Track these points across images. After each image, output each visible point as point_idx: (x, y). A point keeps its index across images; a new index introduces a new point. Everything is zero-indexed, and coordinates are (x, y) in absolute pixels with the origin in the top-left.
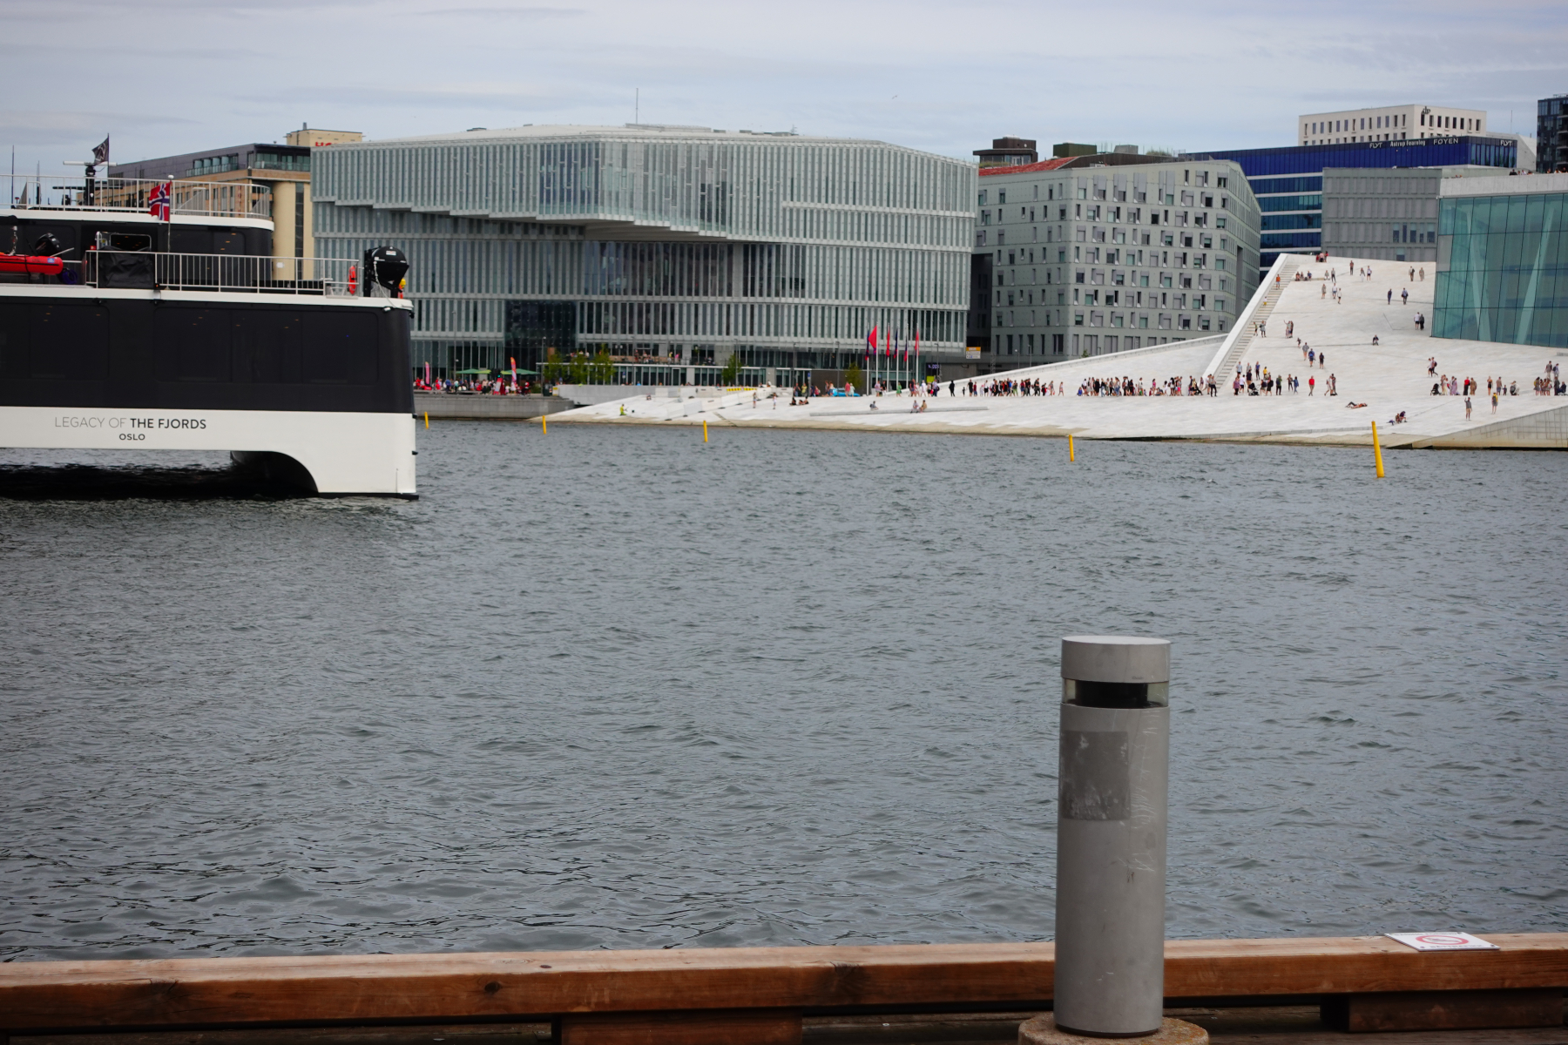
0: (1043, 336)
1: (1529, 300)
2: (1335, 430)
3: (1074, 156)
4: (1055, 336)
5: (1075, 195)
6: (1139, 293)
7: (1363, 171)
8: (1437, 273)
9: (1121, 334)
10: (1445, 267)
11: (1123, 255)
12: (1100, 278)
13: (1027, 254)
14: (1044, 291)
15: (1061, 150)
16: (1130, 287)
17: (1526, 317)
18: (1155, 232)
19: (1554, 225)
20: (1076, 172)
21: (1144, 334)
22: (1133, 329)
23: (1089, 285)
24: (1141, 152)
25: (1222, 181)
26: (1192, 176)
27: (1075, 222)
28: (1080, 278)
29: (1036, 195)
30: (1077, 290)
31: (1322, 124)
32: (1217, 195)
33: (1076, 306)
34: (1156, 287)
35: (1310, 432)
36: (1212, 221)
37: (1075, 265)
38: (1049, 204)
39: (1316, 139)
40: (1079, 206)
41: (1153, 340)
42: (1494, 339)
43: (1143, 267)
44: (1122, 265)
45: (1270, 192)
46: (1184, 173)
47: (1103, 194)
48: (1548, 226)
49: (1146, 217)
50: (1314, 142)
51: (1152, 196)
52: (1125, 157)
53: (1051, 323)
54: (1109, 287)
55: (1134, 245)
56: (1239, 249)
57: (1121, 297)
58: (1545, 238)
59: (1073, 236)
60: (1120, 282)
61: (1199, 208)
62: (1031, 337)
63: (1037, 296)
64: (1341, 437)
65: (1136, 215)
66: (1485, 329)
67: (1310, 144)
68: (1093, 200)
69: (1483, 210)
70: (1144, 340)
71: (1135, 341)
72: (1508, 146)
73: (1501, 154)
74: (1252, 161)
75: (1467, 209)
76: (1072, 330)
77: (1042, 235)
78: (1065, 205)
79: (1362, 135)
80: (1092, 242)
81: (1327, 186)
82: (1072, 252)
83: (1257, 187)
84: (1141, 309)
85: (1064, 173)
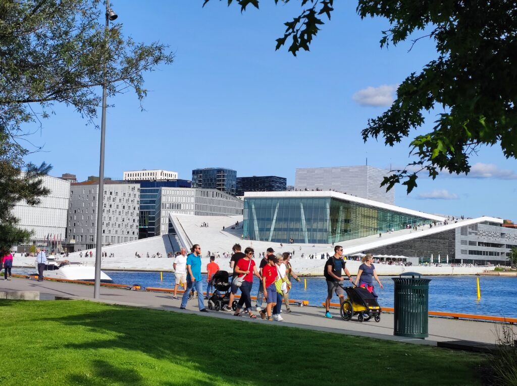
1: (272, 229)
4: (90, 236)
8: (244, 220)
10: (247, 218)
13: (81, 210)
14: (86, 222)
15: (90, 178)
17: (271, 234)
18: (120, 204)
24: (112, 179)
25: (138, 190)
29: (84, 192)
32: (137, 194)
36: (136, 201)
38: (89, 195)
39: (129, 178)
42: (261, 240)
46: (128, 187)
49: (118, 200)
51: (119, 193)
53: (89, 232)
61: (132, 198)
62: (82, 236)
65: (115, 199)
66: (258, 238)
77: (86, 204)
78: (95, 195)
81: (163, 192)
85: (94, 185)
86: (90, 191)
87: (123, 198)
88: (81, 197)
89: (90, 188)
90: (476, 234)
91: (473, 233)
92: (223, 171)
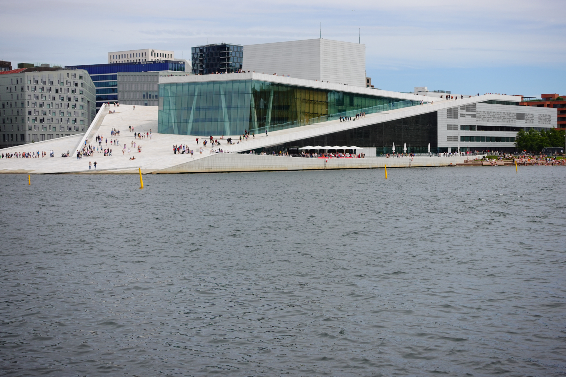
0: (17, 135)
1: (191, 119)
2: (125, 168)
3: (25, 68)
4: (21, 134)
5: (27, 83)
6: (52, 118)
7: (131, 73)
8: (159, 110)
9: (46, 133)
10: (162, 108)
11: (45, 104)
12: (37, 113)
13: (9, 104)
14: (16, 118)
15: (21, 66)
16: (49, 116)
17: (190, 126)
18: (57, 96)
19: (198, 93)
20: (27, 74)
21: (55, 134)
22: (50, 131)
23: (33, 116)
24: (51, 66)
25: (81, 77)
26: (70, 75)
27: (27, 92)
28: (30, 113)
29: (12, 82)
30: (29, 118)
31: (116, 55)
32: (79, 82)
33: (29, 123)
34: (58, 116)
35: (116, 169)
36: (78, 91)
37: (28, 108)
38: (17, 85)
39: (115, 61)
40: (28, 86)
41: (58, 136)
42: (180, 134)
43: (53, 109)
44: (45, 108)
45: (98, 80)
46: (67, 74)
47: (37, 82)
48: (196, 94)
49: (53, 90)
50: (114, 62)
51: (55, 83)
52: (45, 68)
53: (19, 130)
54: (41, 116)
55: (50, 101)
56: (88, 102)
57: (45, 120)
58: (196, 98)
59: (27, 98)
60: (45, 114)
61: (73, 87)
62: (12, 135)
63: (14, 120)
64: (127, 171)
65: (50, 90)
66: (176, 130)
67: (112, 63)
68: (33, 84)
69: (174, 88)
70: (55, 135)
71: (52, 136)
72: (182, 64)
73: (180, 67)
74: (91, 69)
75: (168, 87)
76: (28, 132)
77: (15, 97)
78: (23, 86)
79: (131, 60)
80: (34, 100)
81: (119, 79)
82: (26, 103)
83: (93, 78)
84: (53, 124)
85: (22, 74)
86: (17, 81)
87: (61, 88)
88: (9, 89)
89: (17, 78)
90: (474, 116)
91: (469, 115)
92: (228, 48)
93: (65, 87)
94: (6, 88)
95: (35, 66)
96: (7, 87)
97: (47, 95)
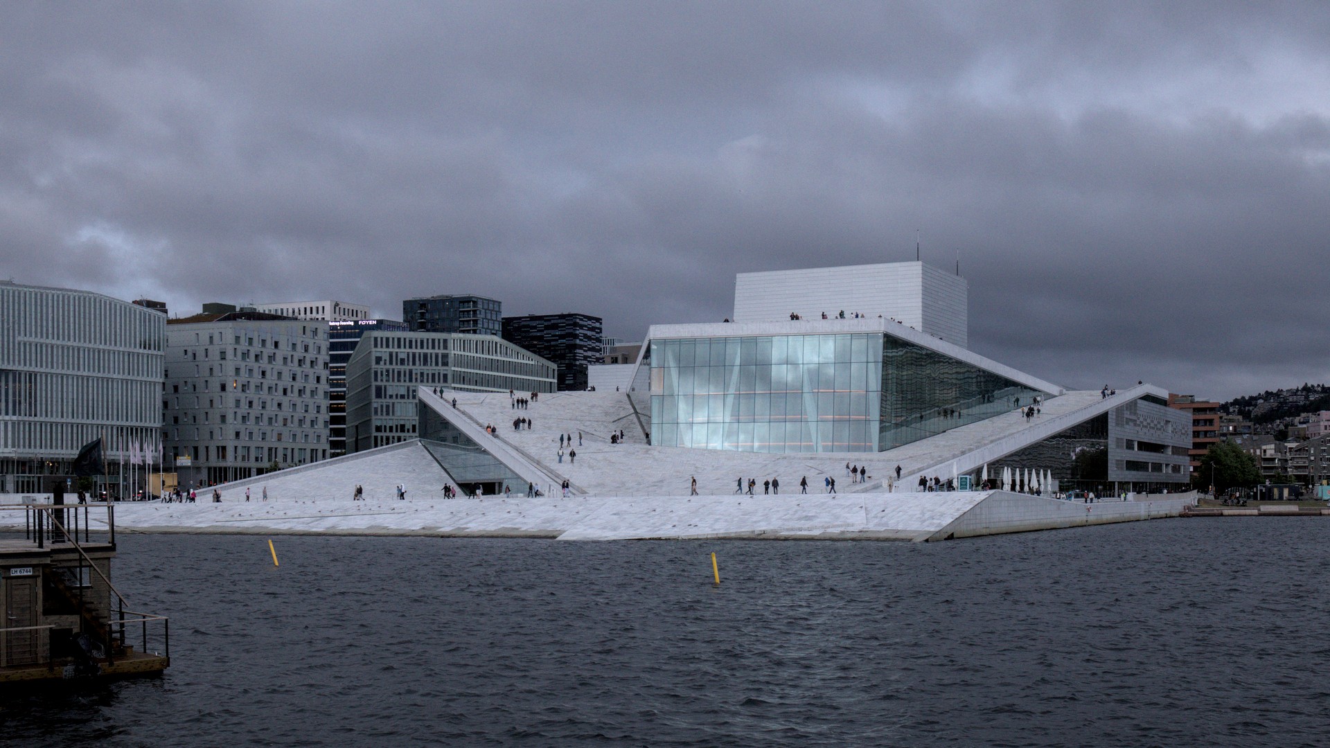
1: (727, 417)
5: (233, 341)
6: (276, 416)
10: (660, 392)
13: (190, 385)
14: (207, 413)
16: (270, 411)
18: (285, 370)
19: (742, 361)
25: (326, 336)
26: (307, 331)
27: (233, 361)
28: (238, 403)
29: (198, 341)
30: (236, 413)
33: (235, 424)
34: (287, 411)
36: (320, 363)
37: (235, 393)
38: (209, 347)
40: (235, 349)
43: (278, 396)
44: (265, 394)
46: (302, 328)
47: (251, 341)
48: (738, 362)
49: (279, 359)
51: (282, 344)
52: (252, 315)
53: (214, 437)
54: (257, 411)
58: (736, 371)
59: (233, 372)
60: (264, 407)
61: (313, 354)
62: (196, 448)
63: (201, 417)
65: (273, 357)
68: (245, 346)
76: (233, 443)
77: (204, 371)
78: (225, 349)
80: (245, 377)
82: (232, 384)
84: (278, 427)
86: (211, 337)
87: (292, 356)
88: (190, 354)
89: (211, 331)
90: (1135, 423)
91: (1132, 420)
92: (475, 302)
93: (299, 353)
94: (183, 352)
95: (238, 309)
96: (186, 351)
97: (268, 368)
